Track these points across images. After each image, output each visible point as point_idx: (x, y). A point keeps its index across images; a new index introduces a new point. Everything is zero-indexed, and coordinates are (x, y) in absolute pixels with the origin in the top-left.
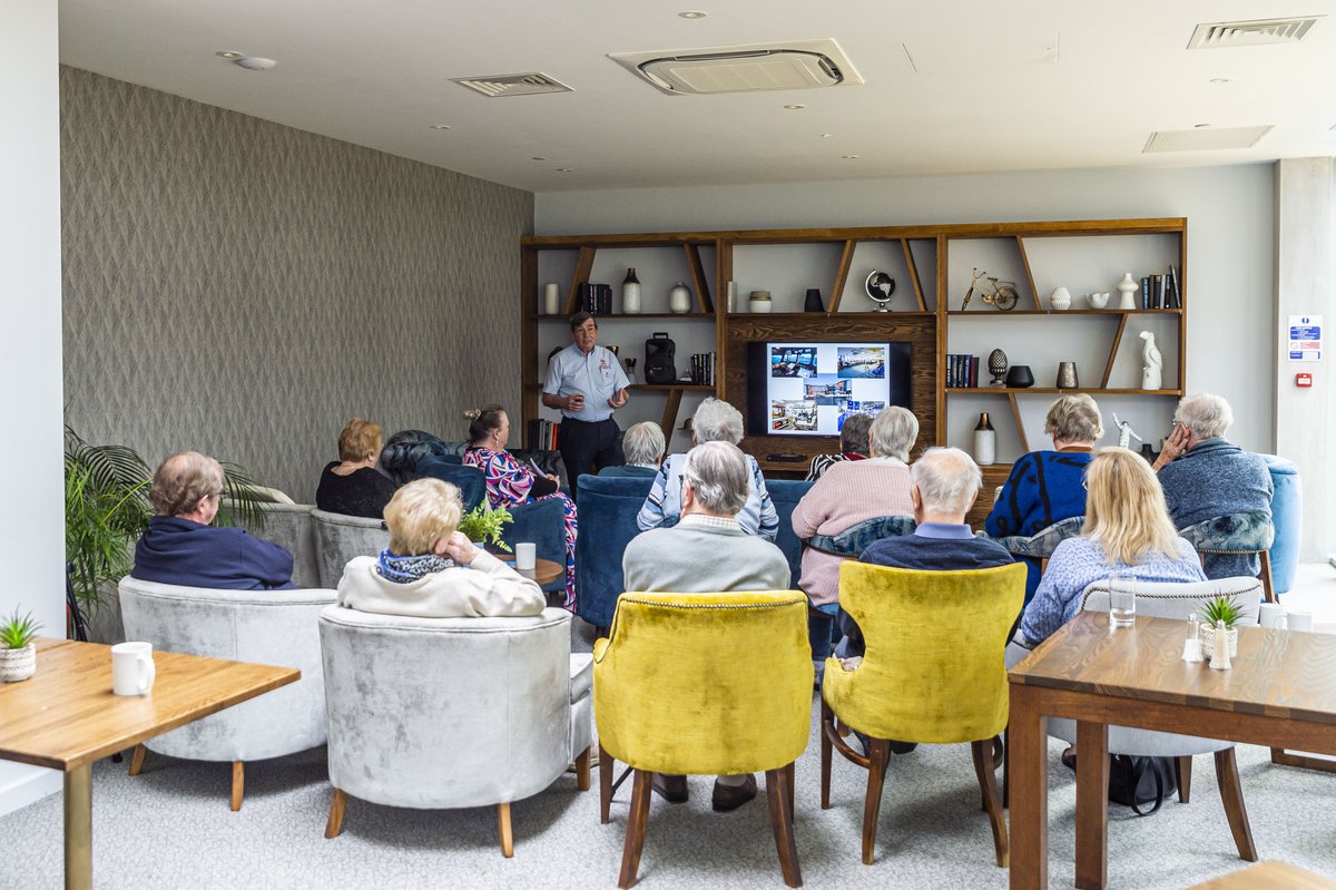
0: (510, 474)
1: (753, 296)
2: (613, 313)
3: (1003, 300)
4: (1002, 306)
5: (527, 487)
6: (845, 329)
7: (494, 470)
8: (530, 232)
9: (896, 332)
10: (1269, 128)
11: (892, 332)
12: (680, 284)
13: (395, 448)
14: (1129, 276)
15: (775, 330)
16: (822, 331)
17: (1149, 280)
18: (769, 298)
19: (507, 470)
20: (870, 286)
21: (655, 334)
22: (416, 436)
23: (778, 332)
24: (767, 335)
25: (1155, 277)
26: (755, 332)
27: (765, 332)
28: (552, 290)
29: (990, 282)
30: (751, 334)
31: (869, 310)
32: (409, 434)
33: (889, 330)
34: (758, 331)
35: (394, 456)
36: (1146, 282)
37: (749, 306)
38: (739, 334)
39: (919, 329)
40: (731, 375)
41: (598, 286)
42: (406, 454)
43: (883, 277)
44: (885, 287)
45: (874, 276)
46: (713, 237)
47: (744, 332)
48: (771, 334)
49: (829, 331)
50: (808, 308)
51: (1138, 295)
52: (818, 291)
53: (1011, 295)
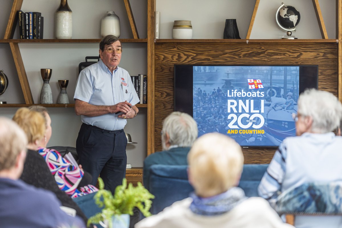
0: (63, 167)
1: (176, 25)
2: (44, 38)
5: (79, 177)
6: (258, 54)
7: (50, 164)
9: (302, 57)
11: (298, 57)
12: (111, 12)
15: (197, 54)
16: (238, 55)
18: (191, 27)
19: (62, 164)
20: (279, 17)
21: (87, 58)
23: (200, 57)
24: (190, 59)
26: (180, 57)
27: (188, 56)
30: (176, 57)
31: (280, 37)
33: (296, 55)
34: (182, 55)
37: (172, 33)
38: (165, 58)
39: (322, 54)
40: (159, 94)
41: (34, 13)
43: (291, 10)
44: (293, 18)
45: (283, 8)
47: (170, 56)
48: (193, 59)
49: (245, 56)
50: (226, 35)
52: (234, 21)
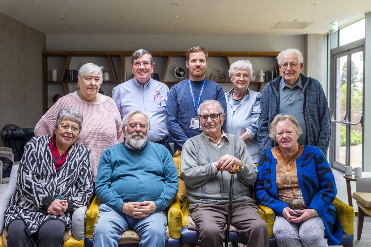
3: (221, 78)
4: (221, 80)
8: (44, 49)
10: (314, 22)
13: (7, 131)
14: (262, 71)
17: (268, 72)
20: (176, 72)
22: (14, 127)
25: (270, 71)
28: (55, 72)
29: (217, 72)
31: (176, 81)
32: (11, 125)
35: (7, 134)
36: (267, 73)
41: (73, 71)
42: (12, 133)
43: (181, 70)
44: (182, 73)
45: (178, 69)
46: (119, 53)
51: (265, 77)
52: (157, 74)
53: (223, 77)
